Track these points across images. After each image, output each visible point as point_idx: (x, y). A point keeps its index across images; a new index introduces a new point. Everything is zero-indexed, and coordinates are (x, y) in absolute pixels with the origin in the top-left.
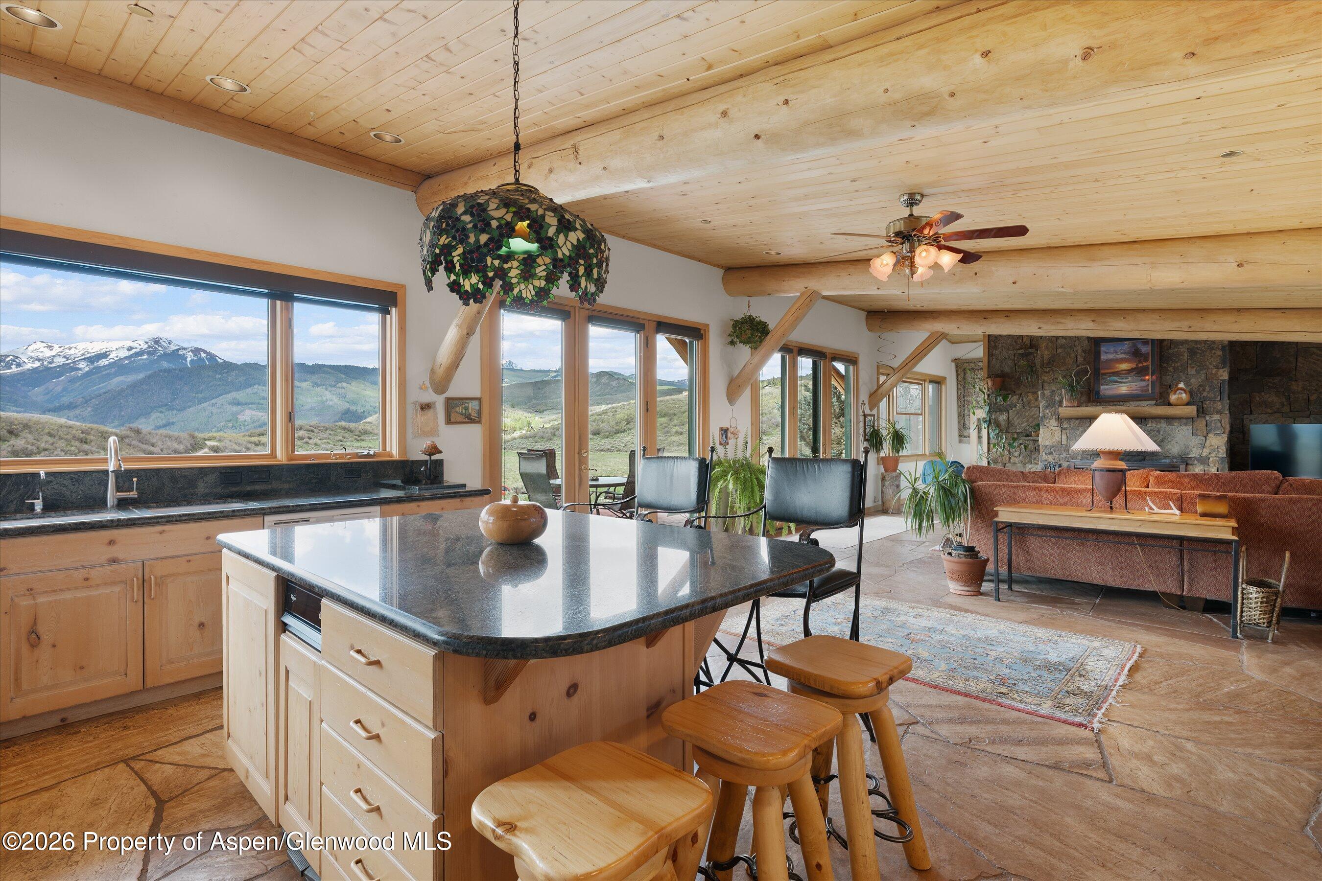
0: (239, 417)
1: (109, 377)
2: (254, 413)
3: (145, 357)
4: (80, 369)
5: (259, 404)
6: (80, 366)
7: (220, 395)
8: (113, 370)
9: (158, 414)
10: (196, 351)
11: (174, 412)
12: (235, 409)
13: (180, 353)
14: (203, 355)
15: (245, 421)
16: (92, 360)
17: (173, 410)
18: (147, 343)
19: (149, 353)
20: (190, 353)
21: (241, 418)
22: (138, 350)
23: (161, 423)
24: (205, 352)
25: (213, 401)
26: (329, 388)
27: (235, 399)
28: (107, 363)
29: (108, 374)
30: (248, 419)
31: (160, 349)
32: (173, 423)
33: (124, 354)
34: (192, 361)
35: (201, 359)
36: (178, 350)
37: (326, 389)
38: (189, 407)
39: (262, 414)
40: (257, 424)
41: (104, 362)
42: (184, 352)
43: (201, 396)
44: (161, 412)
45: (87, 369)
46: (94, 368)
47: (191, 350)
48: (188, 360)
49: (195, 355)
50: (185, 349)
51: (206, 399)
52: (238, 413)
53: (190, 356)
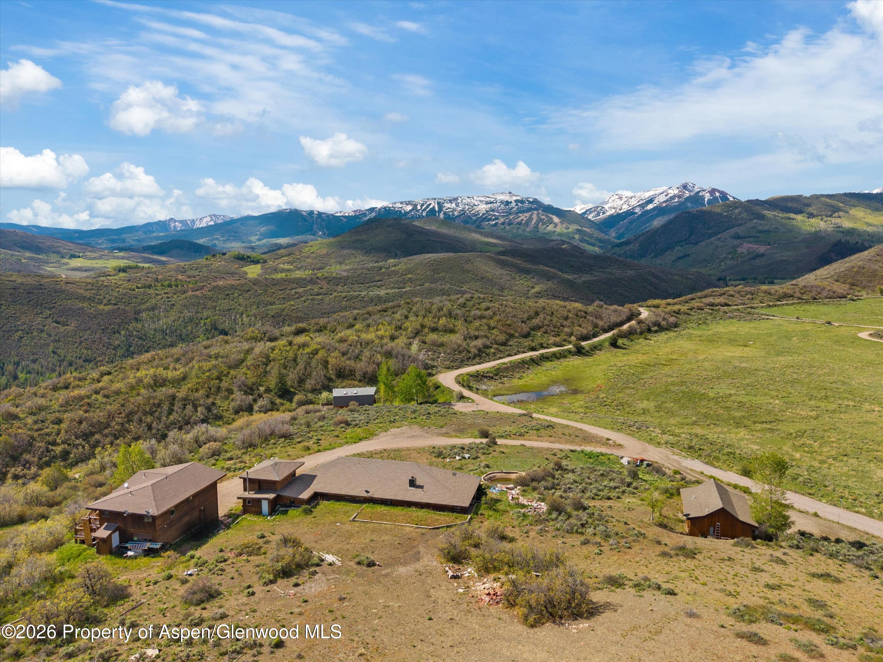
0: (738, 249)
1: (653, 218)
2: (750, 245)
3: (676, 200)
4: (636, 213)
5: (756, 237)
6: (636, 211)
7: (725, 231)
8: (655, 212)
9: (679, 248)
10: (712, 191)
11: (691, 245)
12: (736, 242)
13: (701, 194)
14: (717, 194)
15: (742, 253)
16: (642, 206)
17: (690, 244)
18: (678, 188)
19: (679, 197)
20: (708, 194)
21: (739, 250)
22: (672, 195)
23: (681, 255)
24: (719, 191)
25: (719, 236)
26: (825, 219)
27: (736, 233)
28: (652, 207)
29: (652, 216)
30: (745, 251)
31: (687, 192)
32: (689, 255)
33: (662, 198)
34: (709, 200)
35: (715, 199)
36: (699, 192)
37: (822, 219)
38: (701, 242)
39: (757, 246)
40: (752, 255)
41: (650, 207)
42: (704, 193)
43: (710, 231)
44: (682, 246)
45: (640, 213)
46: (645, 211)
47: (709, 191)
48: (706, 199)
49: (711, 195)
50: (704, 191)
51: (714, 234)
52: (737, 246)
53: (707, 197)
